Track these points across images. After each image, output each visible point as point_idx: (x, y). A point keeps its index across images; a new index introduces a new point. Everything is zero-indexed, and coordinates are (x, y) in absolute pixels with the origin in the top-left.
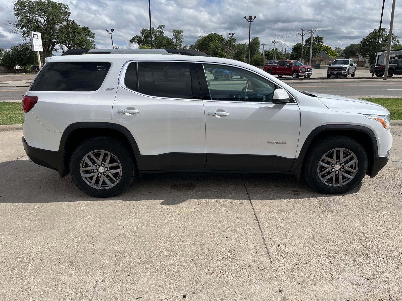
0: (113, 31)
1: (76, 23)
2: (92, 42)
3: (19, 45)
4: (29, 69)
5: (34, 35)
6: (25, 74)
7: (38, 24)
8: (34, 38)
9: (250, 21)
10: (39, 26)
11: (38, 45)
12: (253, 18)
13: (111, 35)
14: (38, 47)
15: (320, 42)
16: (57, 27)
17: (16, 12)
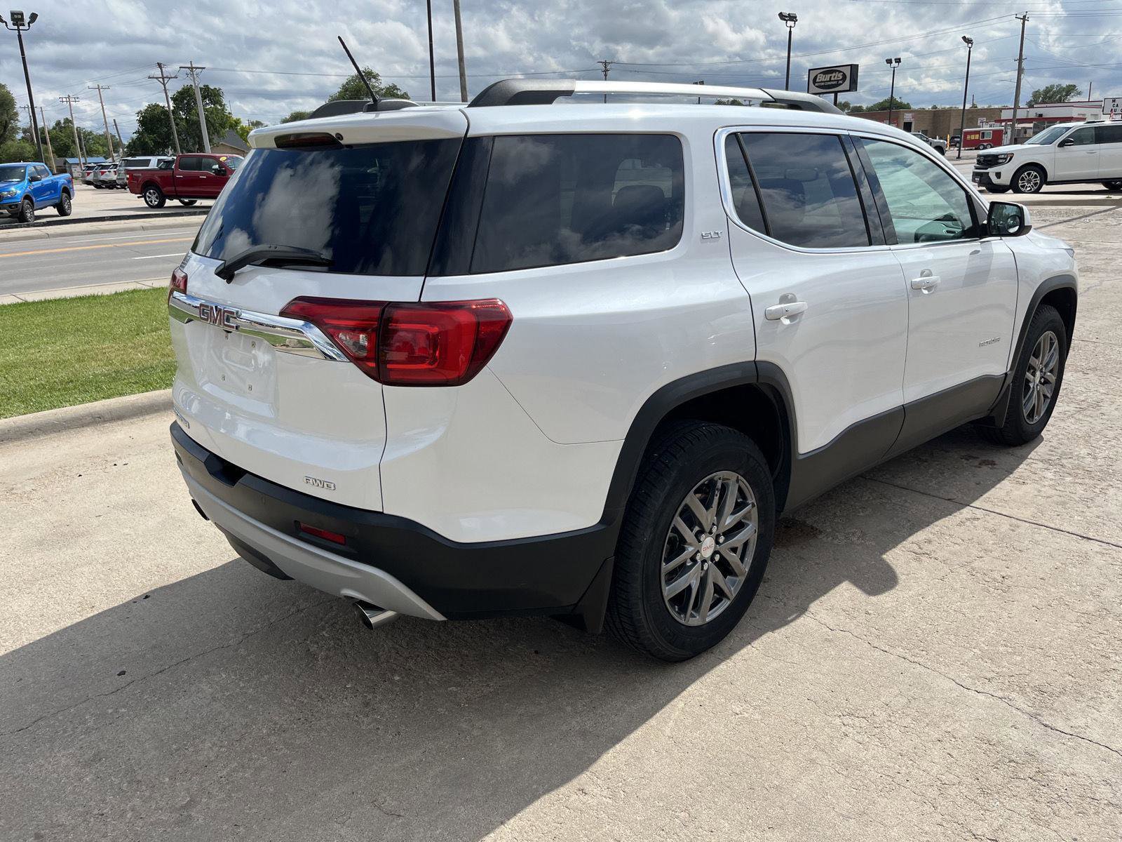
9: (19, 30)
12: (27, 19)
15: (217, 103)
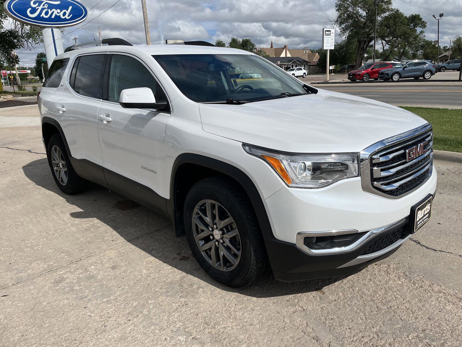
0: (443, 16)
1: (400, 12)
2: (422, 33)
3: (337, 43)
4: (338, 69)
5: (326, 32)
6: (333, 74)
7: (357, 18)
8: (325, 35)
10: (359, 20)
11: (329, 43)
13: (438, 21)
14: (329, 45)
16: (379, 19)
17: (337, 8)
